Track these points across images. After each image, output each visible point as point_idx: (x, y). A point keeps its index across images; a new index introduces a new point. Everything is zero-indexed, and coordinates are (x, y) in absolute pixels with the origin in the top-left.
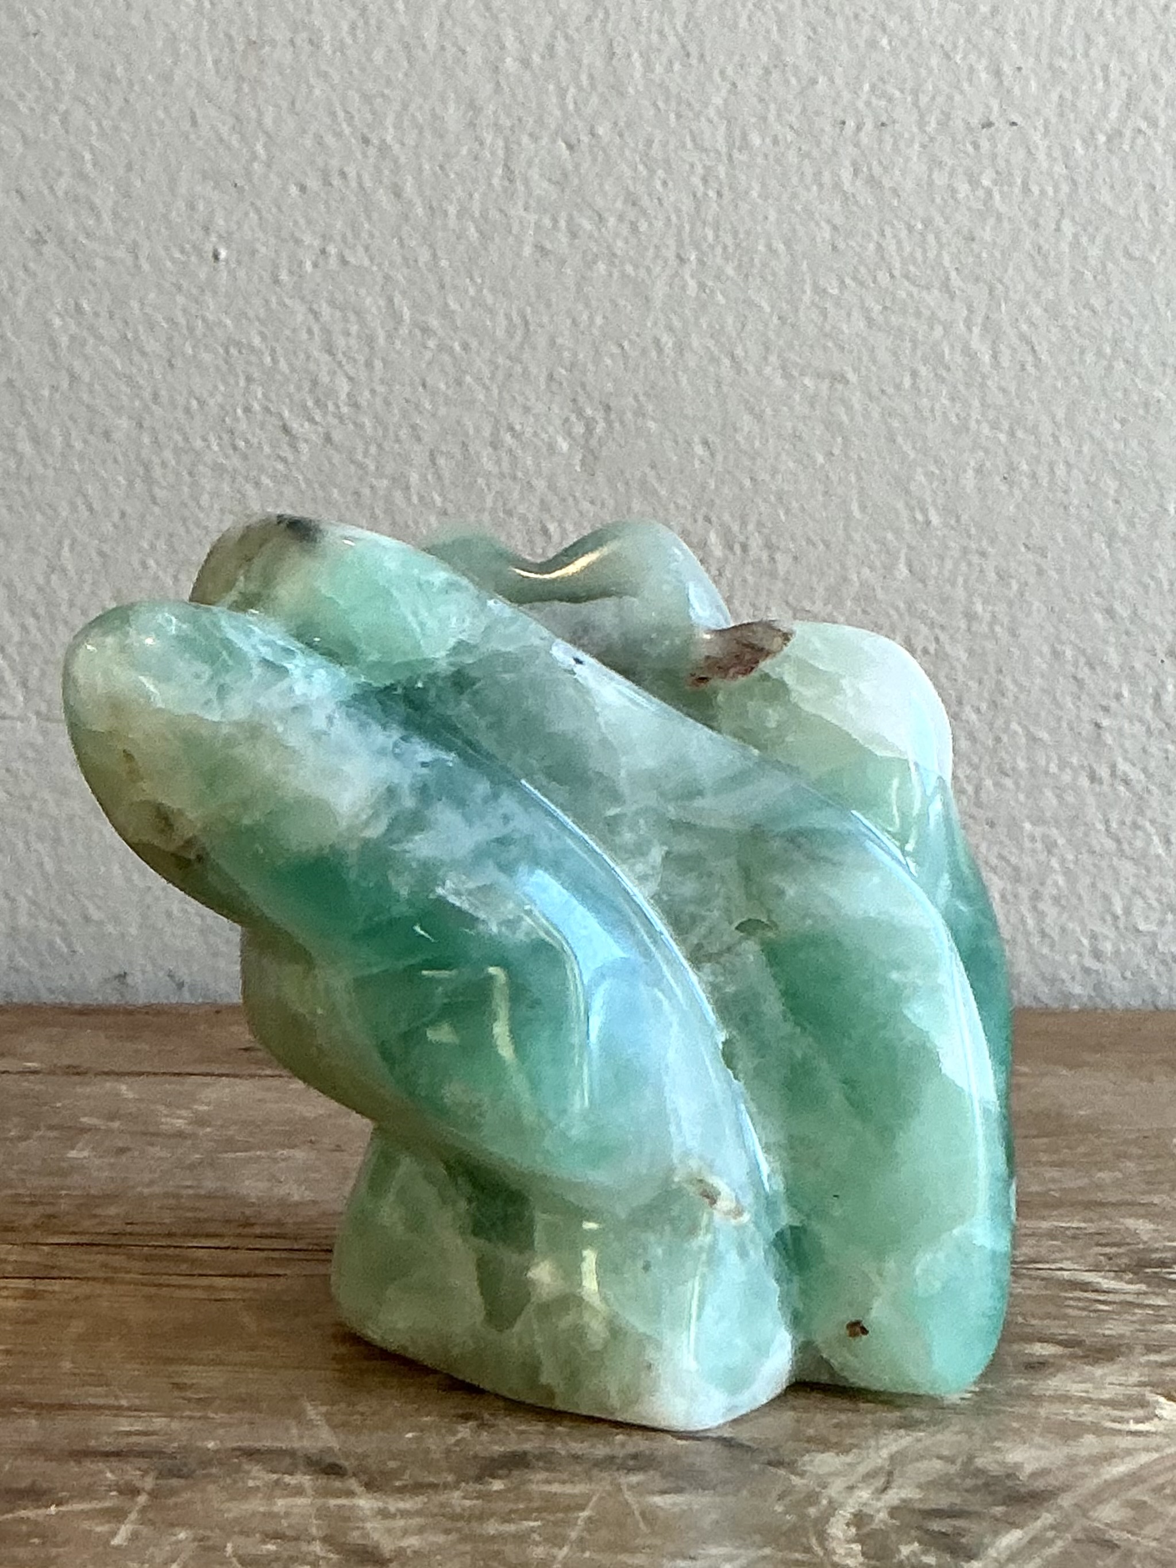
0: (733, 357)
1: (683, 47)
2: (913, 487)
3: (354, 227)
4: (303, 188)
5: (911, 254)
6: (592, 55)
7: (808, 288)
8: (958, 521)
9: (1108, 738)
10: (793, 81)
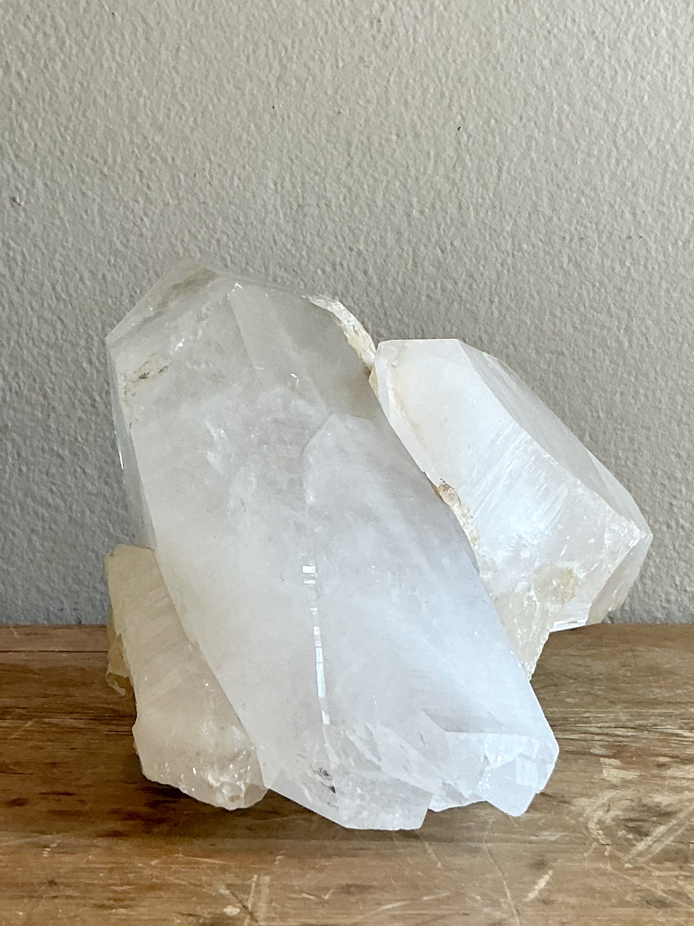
0: (513, 344)
1: (493, 203)
2: (593, 402)
3: (346, 287)
4: (324, 271)
5: (594, 298)
6: (452, 209)
7: (548, 314)
8: (612, 415)
9: (676, 510)
10: (542, 220)
